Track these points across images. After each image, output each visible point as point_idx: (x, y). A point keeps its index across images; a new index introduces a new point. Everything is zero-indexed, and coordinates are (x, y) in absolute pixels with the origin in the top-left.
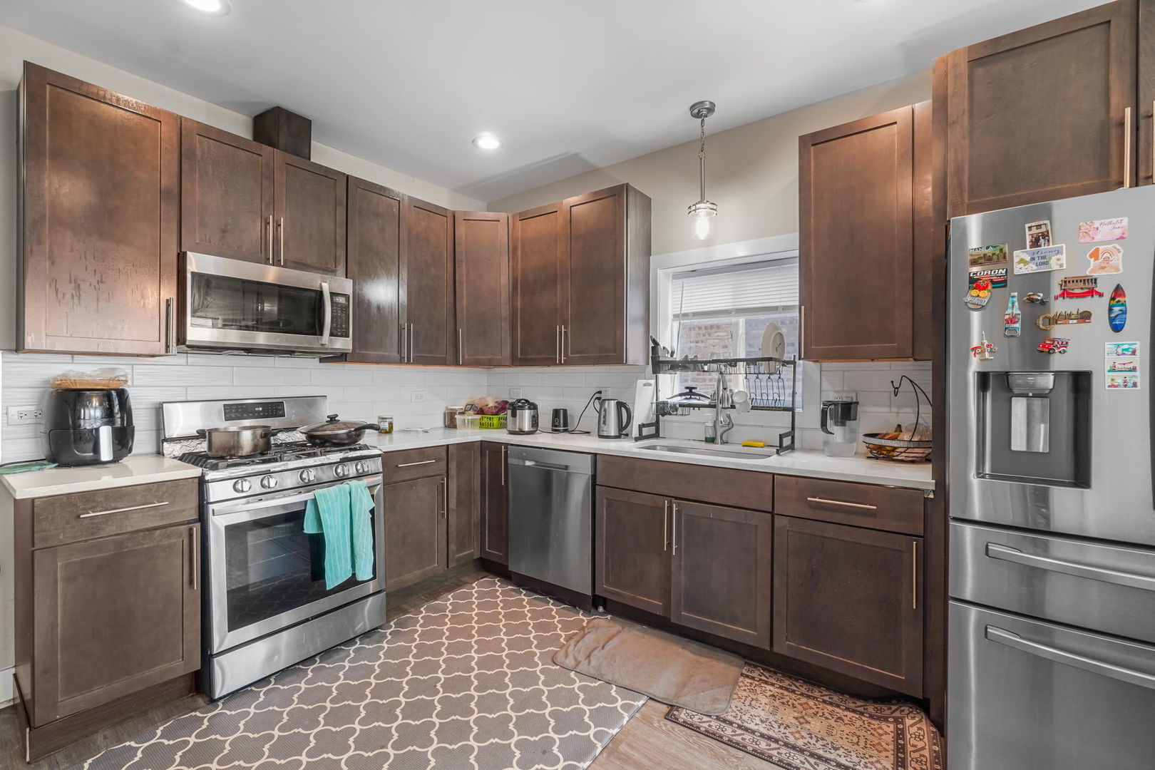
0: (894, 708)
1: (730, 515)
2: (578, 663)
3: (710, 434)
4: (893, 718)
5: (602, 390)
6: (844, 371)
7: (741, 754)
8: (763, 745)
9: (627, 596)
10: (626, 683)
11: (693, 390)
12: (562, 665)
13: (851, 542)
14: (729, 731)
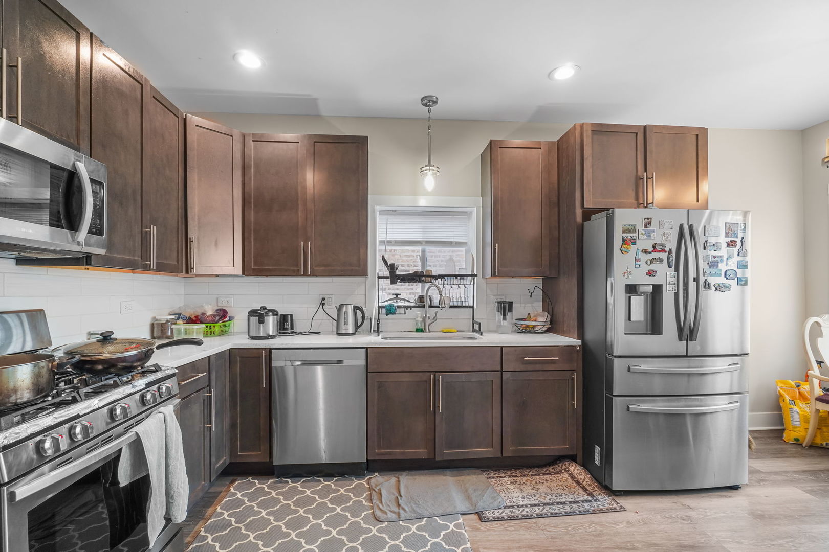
0: (561, 465)
1: (475, 377)
2: (399, 514)
3: (419, 326)
4: (564, 469)
5: (326, 297)
6: (498, 283)
7: (534, 520)
8: (537, 510)
9: (398, 453)
10: (440, 512)
11: (399, 296)
12: (387, 521)
13: (543, 380)
14: (517, 512)
